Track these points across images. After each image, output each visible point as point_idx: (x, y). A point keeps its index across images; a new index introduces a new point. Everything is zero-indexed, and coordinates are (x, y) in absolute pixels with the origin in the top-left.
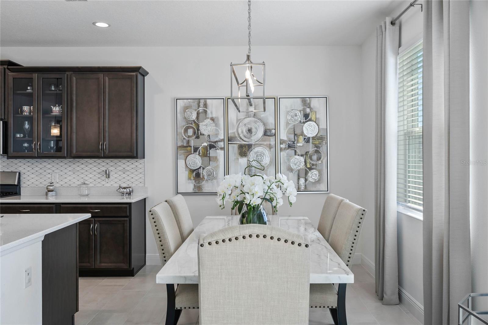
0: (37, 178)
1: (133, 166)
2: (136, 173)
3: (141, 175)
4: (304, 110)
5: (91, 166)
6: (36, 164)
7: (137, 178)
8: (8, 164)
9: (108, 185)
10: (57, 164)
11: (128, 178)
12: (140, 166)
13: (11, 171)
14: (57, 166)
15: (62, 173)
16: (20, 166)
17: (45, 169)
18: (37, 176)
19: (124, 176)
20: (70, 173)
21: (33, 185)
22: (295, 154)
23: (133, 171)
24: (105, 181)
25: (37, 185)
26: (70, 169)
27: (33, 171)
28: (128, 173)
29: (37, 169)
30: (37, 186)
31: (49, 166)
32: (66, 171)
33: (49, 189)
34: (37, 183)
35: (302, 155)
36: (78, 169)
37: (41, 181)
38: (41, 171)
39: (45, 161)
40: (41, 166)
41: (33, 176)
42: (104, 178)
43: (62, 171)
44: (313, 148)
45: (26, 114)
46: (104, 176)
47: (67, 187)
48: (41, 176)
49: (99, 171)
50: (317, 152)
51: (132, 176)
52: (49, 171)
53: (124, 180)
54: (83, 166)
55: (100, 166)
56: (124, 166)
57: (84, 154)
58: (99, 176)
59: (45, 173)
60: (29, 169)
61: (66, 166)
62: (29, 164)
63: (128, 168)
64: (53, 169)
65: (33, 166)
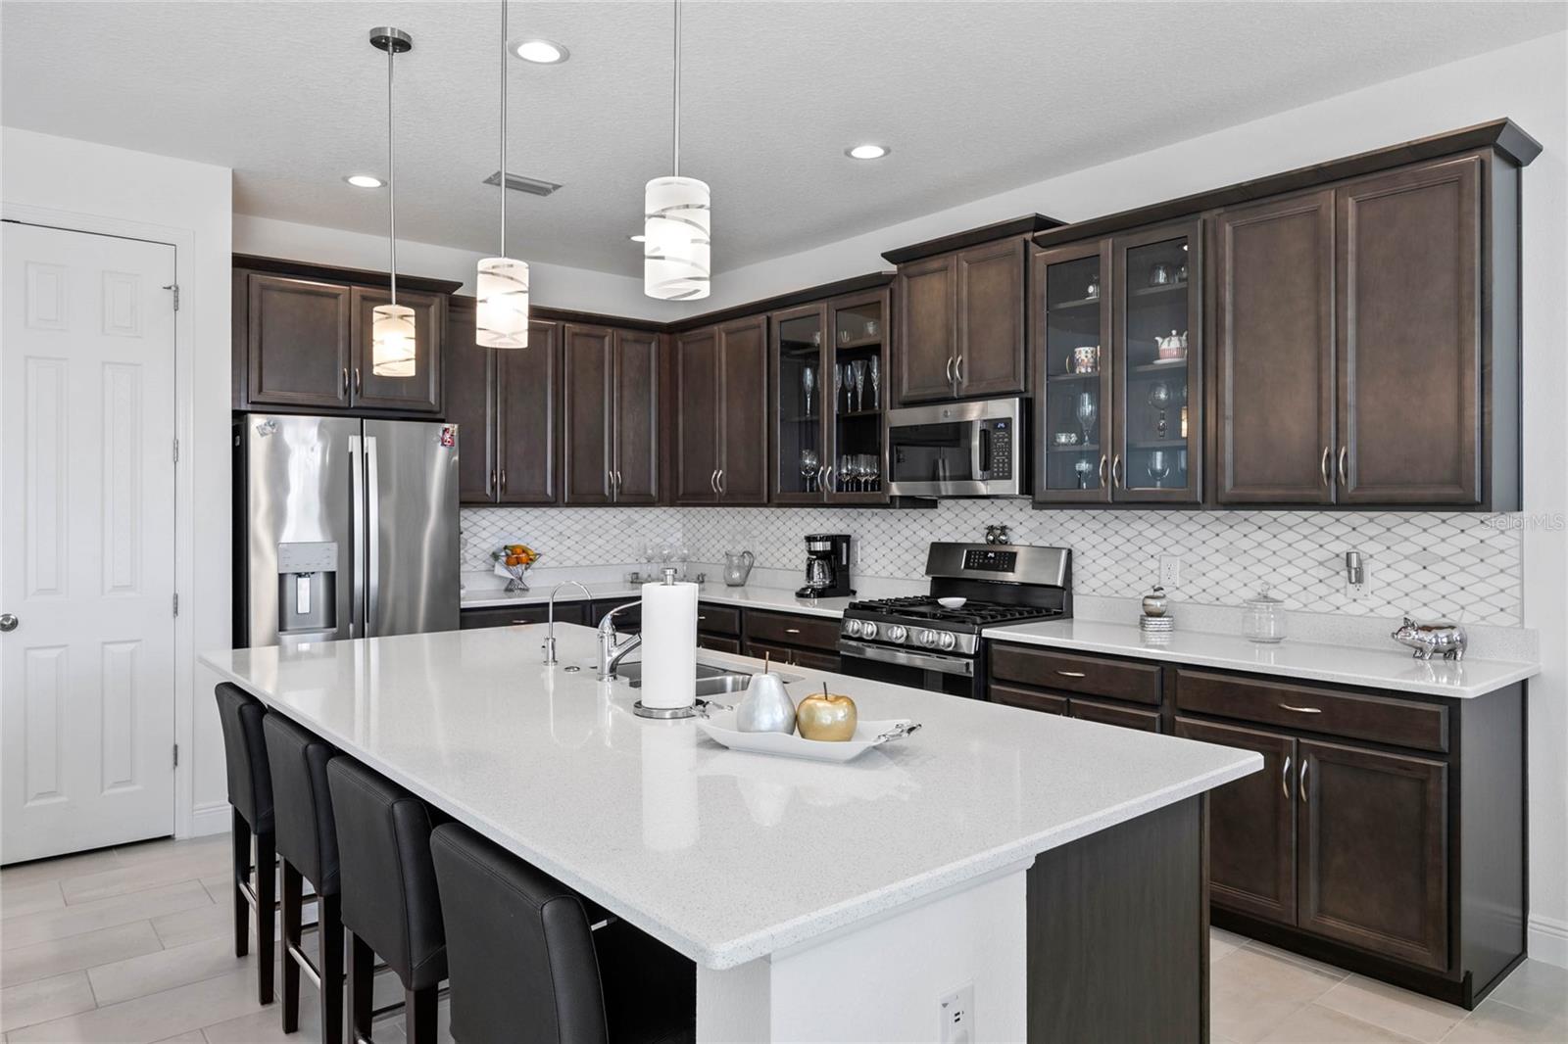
0: (1116, 570)
1: (1463, 541)
2: (1481, 570)
3: (1503, 581)
5: (1289, 536)
6: (1116, 525)
7: (1482, 589)
8: (1041, 524)
9: (1356, 609)
10: (1178, 526)
11: (1443, 588)
12: (1501, 542)
13: (1048, 545)
14: (1178, 534)
15: (1191, 558)
16: (1072, 532)
17: (1140, 541)
18: (1116, 562)
19: (1425, 577)
20: (1218, 559)
21: (1106, 591)
23: (1464, 560)
24: (1345, 595)
25: (1117, 592)
26: (1217, 543)
27: (1106, 547)
28: (1443, 568)
29: (1117, 540)
30: (1116, 595)
31: (1152, 533)
32: (1203, 551)
33: (1150, 609)
34: (1118, 584)
36: (1245, 544)
37: (1130, 578)
38: (1128, 548)
39: (1140, 518)
40: (1128, 533)
41: (1106, 562)
42: (1341, 580)
43: (1191, 550)
45: (1083, 370)
46: (1341, 573)
47: (1208, 605)
48: (1131, 564)
49: (1321, 555)
51: (1462, 579)
52: (1151, 549)
53: (1425, 596)
54: (1260, 536)
55: (1322, 538)
56: (1424, 540)
57: (1263, 494)
58: (1323, 573)
59: (1140, 556)
60: (1095, 539)
61: (1204, 534)
62: (1096, 525)
63: (1442, 550)
64: (1166, 541)
65: (1107, 532)
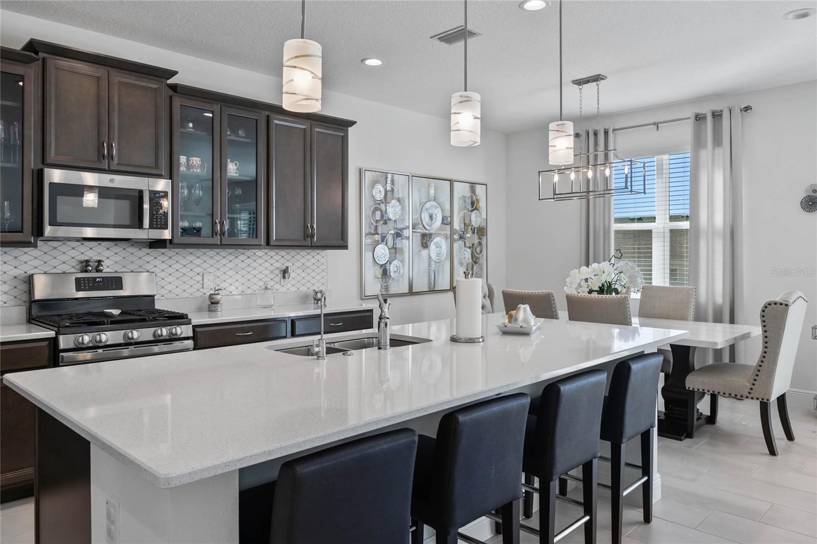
0: (177, 283)
1: (313, 261)
2: (318, 271)
3: (323, 274)
4: (472, 197)
5: (261, 261)
6: (177, 258)
7: (318, 278)
8: (124, 258)
9: (283, 290)
10: (211, 257)
11: (308, 278)
12: (323, 260)
14: (212, 261)
15: (218, 273)
16: (148, 262)
17: (191, 266)
18: (177, 279)
19: (303, 275)
20: (231, 273)
21: (170, 296)
22: (465, 246)
23: (314, 267)
24: (280, 284)
25: (177, 295)
26: (231, 265)
27: (170, 270)
28: (308, 271)
29: (177, 266)
30: (177, 297)
31: (198, 262)
32: (224, 269)
33: (214, 300)
34: (178, 291)
35: (470, 248)
36: (243, 265)
37: (185, 287)
38: (184, 270)
39: (191, 253)
40: (184, 262)
41: (170, 279)
42: (277, 279)
43: (218, 269)
44: (477, 240)
46: (279, 275)
47: (226, 295)
48: (185, 279)
49: (271, 268)
50: (480, 244)
51: (313, 274)
52: (198, 270)
53: (303, 281)
54: (249, 261)
55: (272, 261)
56: (303, 260)
58: (272, 276)
59: (191, 274)
60: (164, 266)
61: (224, 261)
62: (164, 258)
63: (308, 264)
64: (205, 266)
65: (171, 262)
